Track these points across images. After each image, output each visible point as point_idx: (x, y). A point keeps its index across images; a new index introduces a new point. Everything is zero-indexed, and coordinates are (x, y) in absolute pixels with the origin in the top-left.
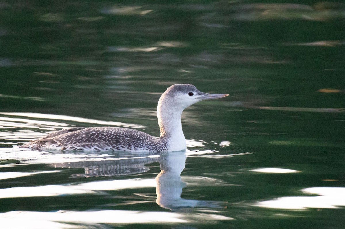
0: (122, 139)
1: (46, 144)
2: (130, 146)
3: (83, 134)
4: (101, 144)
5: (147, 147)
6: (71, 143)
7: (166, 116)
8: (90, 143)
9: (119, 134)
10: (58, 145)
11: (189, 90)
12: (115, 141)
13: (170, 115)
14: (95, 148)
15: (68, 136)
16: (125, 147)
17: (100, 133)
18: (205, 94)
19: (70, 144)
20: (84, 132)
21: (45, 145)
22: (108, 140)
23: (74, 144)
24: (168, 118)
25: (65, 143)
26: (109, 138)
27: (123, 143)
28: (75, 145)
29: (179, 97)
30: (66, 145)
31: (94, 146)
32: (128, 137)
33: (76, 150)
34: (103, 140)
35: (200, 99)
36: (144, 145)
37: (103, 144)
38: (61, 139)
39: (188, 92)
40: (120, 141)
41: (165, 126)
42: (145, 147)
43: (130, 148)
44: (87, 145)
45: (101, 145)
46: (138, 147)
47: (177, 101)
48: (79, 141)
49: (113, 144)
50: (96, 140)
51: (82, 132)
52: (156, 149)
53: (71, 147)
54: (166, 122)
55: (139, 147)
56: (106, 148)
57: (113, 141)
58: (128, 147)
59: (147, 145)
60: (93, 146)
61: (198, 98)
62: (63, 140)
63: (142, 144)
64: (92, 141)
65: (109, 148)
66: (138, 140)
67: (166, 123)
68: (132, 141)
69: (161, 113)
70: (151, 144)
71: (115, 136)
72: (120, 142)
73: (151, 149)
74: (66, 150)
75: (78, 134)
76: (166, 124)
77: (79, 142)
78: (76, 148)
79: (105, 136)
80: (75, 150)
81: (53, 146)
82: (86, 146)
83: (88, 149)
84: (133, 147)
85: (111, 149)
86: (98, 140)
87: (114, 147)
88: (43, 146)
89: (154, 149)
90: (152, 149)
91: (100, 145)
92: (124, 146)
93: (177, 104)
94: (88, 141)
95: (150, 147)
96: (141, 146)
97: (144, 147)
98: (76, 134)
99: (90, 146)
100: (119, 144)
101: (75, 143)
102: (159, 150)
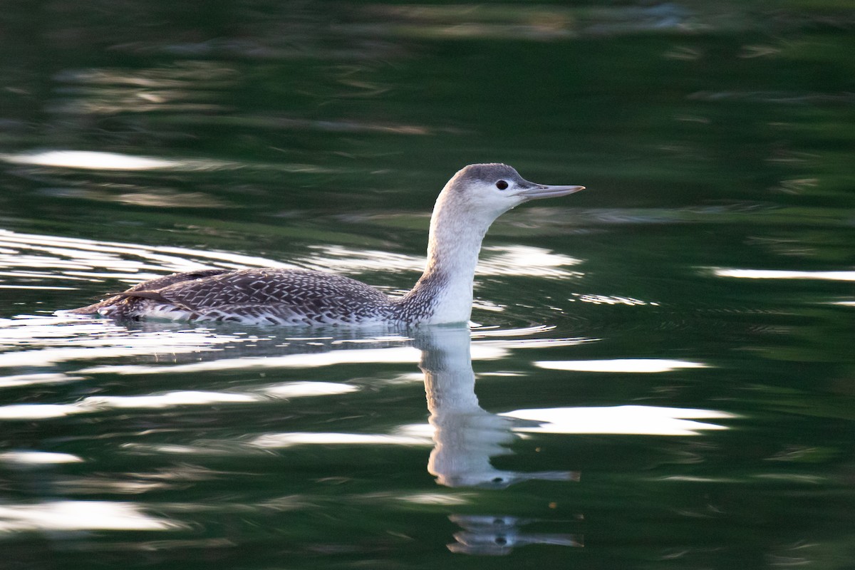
0: (329, 299)
1: (142, 305)
2: (347, 314)
3: (236, 283)
4: (282, 310)
5: (384, 316)
6: (208, 304)
7: (446, 237)
8: (256, 306)
9: (319, 287)
10: (174, 307)
11: (498, 177)
12: (312, 303)
13: (456, 233)
14: (267, 318)
15: (198, 288)
16: (335, 318)
17: (275, 283)
18: (534, 185)
19: (205, 305)
20: (236, 279)
21: (141, 307)
22: (297, 300)
23: (214, 305)
24: (450, 242)
25: (193, 302)
26: (300, 296)
27: (332, 307)
28: (218, 309)
29: (475, 191)
30: (195, 308)
31: (264, 312)
32: (341, 295)
33: (224, 319)
34: (285, 299)
35: (524, 198)
36: (377, 312)
37: (285, 308)
38: (181, 293)
39: (495, 181)
40: (323, 302)
41: (441, 256)
42: (380, 315)
43: (349, 319)
44: (249, 310)
45: (280, 311)
46: (363, 316)
47: (471, 202)
48: (226, 299)
49: (309, 310)
50: (268, 298)
51: (232, 280)
52: (404, 316)
53: (209, 312)
54: (444, 249)
55: (367, 316)
56: (293, 318)
57: (307, 302)
58: (343, 316)
59: (382, 310)
60: (262, 313)
61: (518, 195)
62: (186, 296)
63: (372, 310)
64: (259, 300)
65: (299, 317)
66: (362, 302)
67: (444, 251)
68: (350, 303)
69: (438, 227)
70: (390, 307)
71: (313, 290)
72: (323, 305)
73: (392, 317)
74: (198, 320)
75: (220, 283)
76: (444, 254)
77: (228, 303)
78: (223, 317)
79: (288, 290)
80: (220, 319)
81: (162, 309)
82: (246, 312)
83: (251, 319)
84: (354, 317)
85: (303, 320)
86: (272, 300)
87: (310, 316)
88: (135, 310)
89: (399, 317)
90: (394, 318)
91: (277, 311)
92: (334, 315)
93: (473, 207)
94: (250, 301)
95: (389, 313)
96: (371, 313)
97: (377, 315)
98: (215, 282)
99: (254, 311)
100: (323, 310)
101: (218, 304)
102: (410, 318)
